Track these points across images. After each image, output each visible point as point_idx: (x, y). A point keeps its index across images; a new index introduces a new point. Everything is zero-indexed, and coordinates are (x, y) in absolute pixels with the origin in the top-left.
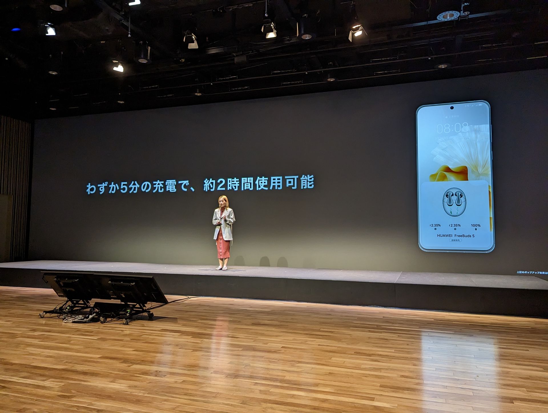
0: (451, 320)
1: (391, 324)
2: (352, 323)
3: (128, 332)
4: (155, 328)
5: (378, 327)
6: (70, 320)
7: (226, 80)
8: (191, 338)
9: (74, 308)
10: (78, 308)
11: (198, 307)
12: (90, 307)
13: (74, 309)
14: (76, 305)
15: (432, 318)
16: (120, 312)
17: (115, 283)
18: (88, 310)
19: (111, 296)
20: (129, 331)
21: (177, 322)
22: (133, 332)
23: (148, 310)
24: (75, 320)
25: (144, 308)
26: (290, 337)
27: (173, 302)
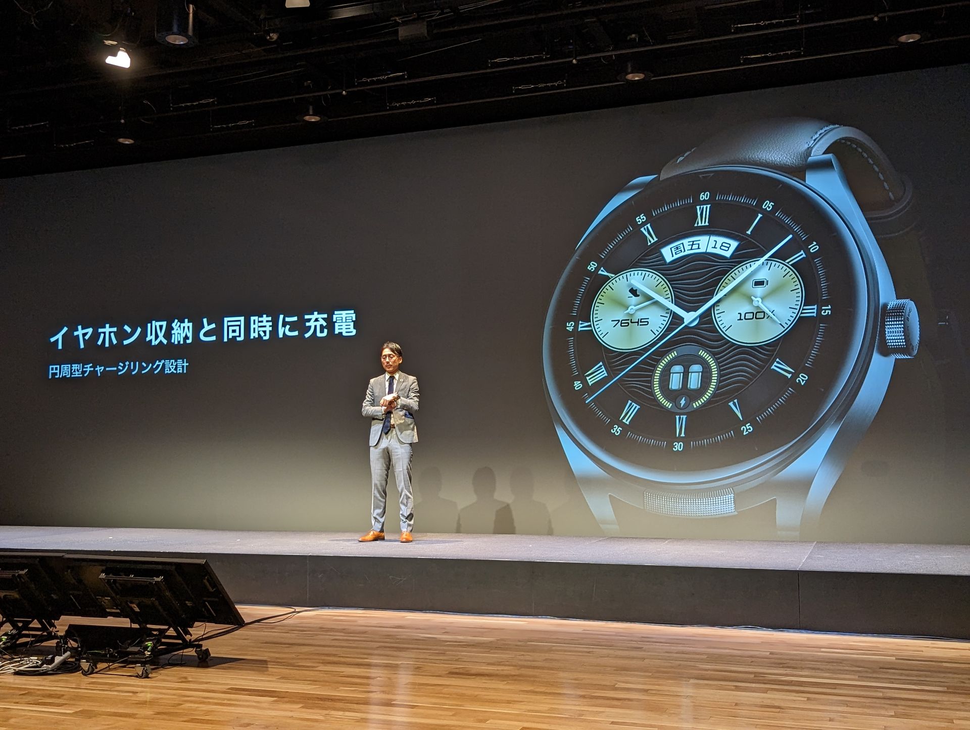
0: (938, 657)
1: (789, 671)
2: (694, 668)
3: (149, 696)
4: (213, 686)
5: (759, 678)
6: (10, 669)
7: (379, 82)
8: (299, 708)
9: (17, 640)
10: (28, 639)
11: (317, 635)
12: (56, 637)
13: (17, 642)
14: (24, 632)
15: (893, 656)
16: (128, 648)
17: (118, 578)
18: (52, 643)
19: (108, 610)
20: (151, 693)
21: (267, 671)
22: (161, 696)
23: (197, 643)
24: (21, 668)
25: (188, 637)
26: (544, 703)
27: (258, 621)
